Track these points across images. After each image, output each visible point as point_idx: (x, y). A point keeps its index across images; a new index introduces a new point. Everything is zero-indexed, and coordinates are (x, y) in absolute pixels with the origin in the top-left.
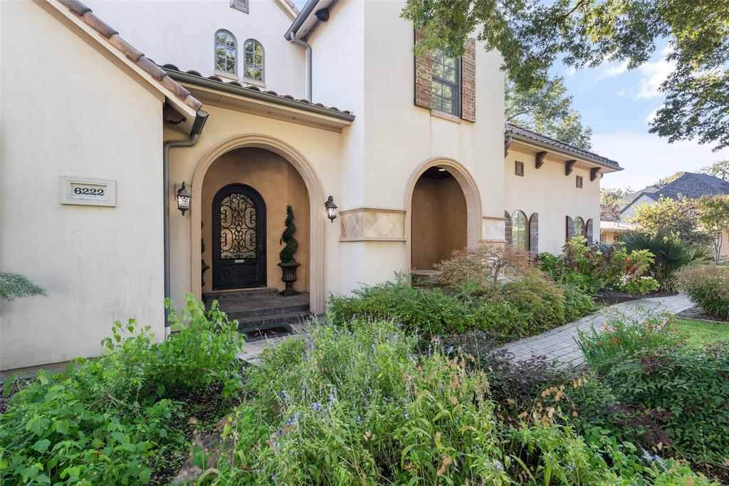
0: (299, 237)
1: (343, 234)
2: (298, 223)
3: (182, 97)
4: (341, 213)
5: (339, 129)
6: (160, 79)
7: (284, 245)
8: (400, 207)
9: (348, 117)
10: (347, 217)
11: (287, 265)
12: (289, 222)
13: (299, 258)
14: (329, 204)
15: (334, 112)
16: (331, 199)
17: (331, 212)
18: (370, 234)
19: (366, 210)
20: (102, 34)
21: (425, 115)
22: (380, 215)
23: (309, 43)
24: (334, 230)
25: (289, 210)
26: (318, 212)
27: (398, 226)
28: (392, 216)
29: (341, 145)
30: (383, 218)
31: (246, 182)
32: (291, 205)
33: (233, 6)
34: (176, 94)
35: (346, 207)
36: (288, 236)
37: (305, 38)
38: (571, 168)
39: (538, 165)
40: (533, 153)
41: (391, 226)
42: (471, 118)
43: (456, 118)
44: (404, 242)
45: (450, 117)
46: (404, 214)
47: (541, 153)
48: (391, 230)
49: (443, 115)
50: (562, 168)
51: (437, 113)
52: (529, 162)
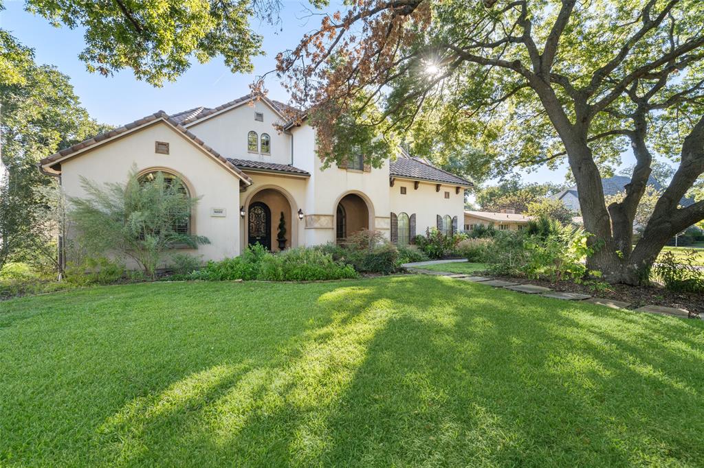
0: (286, 227)
1: (306, 225)
2: (286, 220)
3: (246, 178)
4: (305, 216)
5: (305, 179)
6: (225, 162)
7: (279, 230)
8: (332, 214)
9: (308, 175)
10: (308, 218)
11: (281, 239)
12: (282, 219)
13: (286, 237)
14: (300, 212)
15: (302, 172)
16: (300, 210)
17: (301, 216)
18: (317, 225)
19: (315, 215)
20: (200, 144)
21: (344, 171)
22: (321, 217)
23: (292, 132)
24: (302, 224)
25: (282, 214)
26: (295, 216)
27: (330, 222)
28: (327, 218)
29: (306, 185)
30: (323, 219)
31: (262, 201)
32: (283, 211)
33: (256, 120)
34: (244, 178)
35: (308, 214)
36: (282, 226)
37: (290, 129)
38: (438, 188)
39: (416, 188)
40: (412, 182)
41: (326, 221)
42: (368, 170)
43: (361, 171)
44: (333, 229)
45: (357, 171)
46: (333, 216)
47: (416, 182)
48: (327, 224)
49: (352, 170)
50: (434, 188)
51: (350, 170)
52: (409, 187)
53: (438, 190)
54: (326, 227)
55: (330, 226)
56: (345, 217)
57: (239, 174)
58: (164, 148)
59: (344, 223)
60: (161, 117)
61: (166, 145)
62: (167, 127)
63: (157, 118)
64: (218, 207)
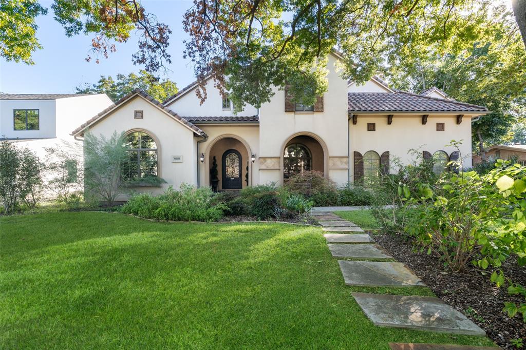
5: (258, 126)
6: (180, 119)
7: (247, 172)
14: (253, 156)
16: (253, 154)
17: (252, 159)
18: (263, 167)
19: (260, 158)
21: (291, 115)
22: (268, 159)
27: (277, 163)
29: (257, 131)
31: (234, 148)
38: (424, 120)
39: (389, 122)
40: (384, 116)
41: (273, 163)
42: (320, 110)
43: (312, 112)
44: (280, 170)
45: (307, 112)
46: (280, 158)
47: (389, 116)
48: (273, 166)
49: (302, 112)
50: (418, 121)
51: (299, 112)
52: (380, 123)
53: (424, 122)
54: (272, 168)
55: (278, 168)
56: (311, 159)
57: (191, 127)
58: (140, 114)
59: (311, 165)
60: (136, 93)
61: (142, 112)
62: (141, 99)
63: (134, 94)
64: (177, 154)
